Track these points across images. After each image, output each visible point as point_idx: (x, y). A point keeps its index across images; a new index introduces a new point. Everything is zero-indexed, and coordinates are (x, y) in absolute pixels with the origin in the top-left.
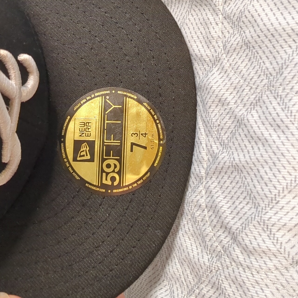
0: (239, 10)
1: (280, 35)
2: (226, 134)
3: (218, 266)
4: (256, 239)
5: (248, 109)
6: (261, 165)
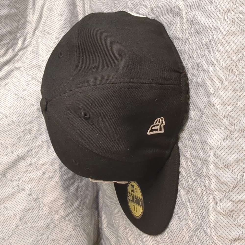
0: (192, 17)
1: (208, 28)
2: (194, 71)
3: (198, 126)
4: (210, 111)
5: (201, 59)
6: (208, 81)
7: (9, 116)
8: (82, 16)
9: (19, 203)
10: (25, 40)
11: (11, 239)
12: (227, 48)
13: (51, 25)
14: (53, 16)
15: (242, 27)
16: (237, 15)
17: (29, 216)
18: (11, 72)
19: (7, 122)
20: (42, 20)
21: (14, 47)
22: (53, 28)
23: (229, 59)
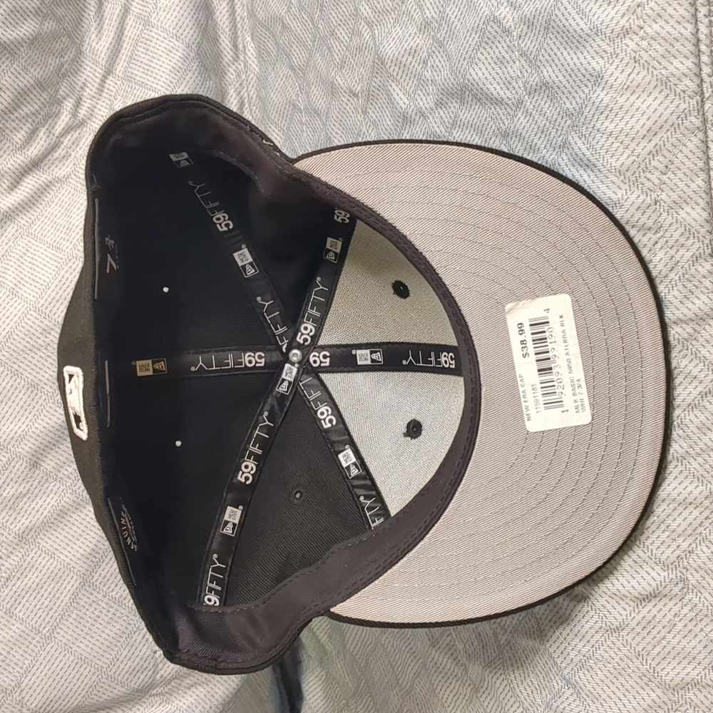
7: (44, 307)
8: (227, 37)
9: (79, 538)
10: (78, 104)
11: (59, 631)
12: (622, 125)
13: (148, 62)
14: (152, 39)
15: (659, 74)
16: (644, 44)
17: (106, 571)
18: (44, 192)
19: (40, 324)
20: (123, 51)
21: (50, 124)
22: (154, 70)
23: (628, 152)
